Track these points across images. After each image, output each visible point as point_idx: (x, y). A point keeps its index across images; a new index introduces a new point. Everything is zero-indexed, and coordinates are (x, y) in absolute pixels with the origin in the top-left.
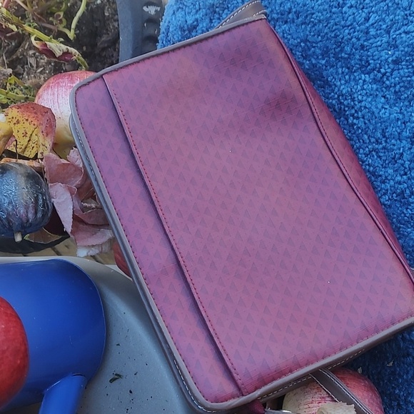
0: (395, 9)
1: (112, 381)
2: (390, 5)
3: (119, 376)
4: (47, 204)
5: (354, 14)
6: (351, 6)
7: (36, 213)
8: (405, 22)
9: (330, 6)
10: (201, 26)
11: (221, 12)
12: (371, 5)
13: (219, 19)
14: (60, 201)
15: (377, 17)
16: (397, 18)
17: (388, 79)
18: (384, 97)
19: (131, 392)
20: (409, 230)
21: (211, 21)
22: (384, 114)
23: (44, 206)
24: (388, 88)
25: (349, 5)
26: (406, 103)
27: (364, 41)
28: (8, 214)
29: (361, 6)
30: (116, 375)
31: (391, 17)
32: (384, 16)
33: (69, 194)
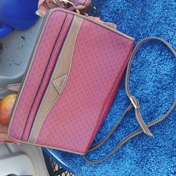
1: (22, 37)
3: (24, 39)
17: (159, 74)
18: (153, 76)
19: (22, 46)
20: (115, 106)
24: (157, 76)
27: (169, 58)
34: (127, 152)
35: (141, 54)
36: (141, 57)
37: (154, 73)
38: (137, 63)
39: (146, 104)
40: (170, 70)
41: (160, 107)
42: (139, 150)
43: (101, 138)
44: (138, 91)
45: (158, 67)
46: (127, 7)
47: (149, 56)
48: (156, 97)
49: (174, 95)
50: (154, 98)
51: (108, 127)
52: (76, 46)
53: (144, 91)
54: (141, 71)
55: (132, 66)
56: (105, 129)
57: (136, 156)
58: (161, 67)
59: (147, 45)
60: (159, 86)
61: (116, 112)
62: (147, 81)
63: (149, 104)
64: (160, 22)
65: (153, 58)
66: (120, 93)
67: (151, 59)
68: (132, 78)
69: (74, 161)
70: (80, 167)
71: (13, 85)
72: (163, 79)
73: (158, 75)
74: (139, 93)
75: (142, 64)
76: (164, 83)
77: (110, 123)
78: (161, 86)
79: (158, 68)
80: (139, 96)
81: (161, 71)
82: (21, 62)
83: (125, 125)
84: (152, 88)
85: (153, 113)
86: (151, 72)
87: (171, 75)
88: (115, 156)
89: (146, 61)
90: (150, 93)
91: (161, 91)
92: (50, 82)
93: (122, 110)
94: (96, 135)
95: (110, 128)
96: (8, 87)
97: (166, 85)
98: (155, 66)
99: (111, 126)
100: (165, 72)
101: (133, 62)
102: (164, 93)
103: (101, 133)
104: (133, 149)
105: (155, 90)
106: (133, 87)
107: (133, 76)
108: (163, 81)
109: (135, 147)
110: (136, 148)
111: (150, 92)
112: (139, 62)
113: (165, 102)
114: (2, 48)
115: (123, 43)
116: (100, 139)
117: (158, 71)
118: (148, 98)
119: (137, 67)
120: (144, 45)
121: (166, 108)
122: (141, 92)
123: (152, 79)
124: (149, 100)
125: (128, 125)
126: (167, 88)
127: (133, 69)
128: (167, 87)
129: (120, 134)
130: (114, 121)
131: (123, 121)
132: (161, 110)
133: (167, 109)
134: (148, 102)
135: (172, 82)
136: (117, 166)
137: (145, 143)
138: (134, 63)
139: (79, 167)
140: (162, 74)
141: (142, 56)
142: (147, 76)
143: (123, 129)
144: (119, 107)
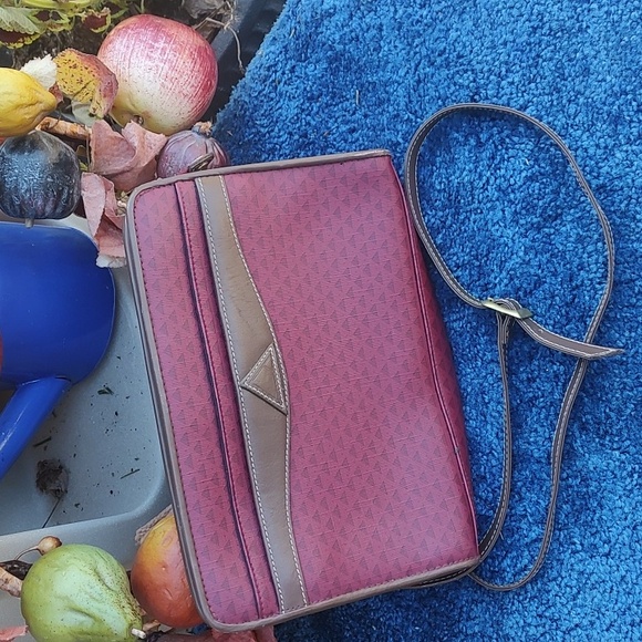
0: (558, 111)
1: (101, 392)
2: (555, 103)
3: (109, 391)
4: (72, 199)
5: (511, 94)
6: (513, 83)
7: (55, 208)
8: (563, 132)
9: (490, 69)
10: (336, 17)
11: (365, 12)
12: (535, 92)
13: (361, 18)
14: (91, 195)
15: (534, 113)
16: (556, 123)
17: (513, 191)
18: (503, 211)
19: (117, 414)
20: (469, 370)
21: (351, 16)
22: (495, 231)
23: (67, 202)
24: (511, 202)
25: (510, 80)
26: (522, 230)
27: (507, 136)
28: (23, 202)
29: (523, 89)
30: (108, 388)
31: (551, 119)
32: (543, 113)
33: (103, 191)
34: (592, 469)
35: (432, 186)
36: (439, 191)
37: (498, 200)
38: (441, 213)
39: (540, 294)
40: (532, 163)
41: (579, 270)
42: (619, 433)
43: (494, 491)
44: (495, 278)
45: (496, 179)
46: (321, 113)
47: (454, 173)
48: (548, 255)
49: (589, 212)
50: (548, 261)
51: (490, 443)
52: (249, 256)
53: (509, 265)
54: (463, 223)
55: (434, 232)
56: (487, 455)
57: (623, 457)
58: (503, 171)
59: (433, 154)
60: (535, 220)
61: (481, 385)
62: (499, 234)
63: (547, 286)
64: (422, 77)
65: (467, 168)
66: (455, 325)
67: (465, 173)
68: (455, 258)
69: (469, 632)
70: (498, 634)
71: (149, 524)
72: (530, 195)
73: (512, 196)
74: (501, 280)
75: (453, 203)
76: (541, 203)
77: (489, 427)
78: (541, 215)
79: (498, 181)
80: (506, 285)
81: (512, 181)
82: (137, 459)
83: (531, 395)
84: (523, 240)
85: (576, 300)
86: (489, 205)
87: (542, 170)
88: (569, 509)
89: (458, 191)
90: (527, 258)
91: (552, 231)
92: (239, 389)
93: (492, 361)
94: (475, 495)
95: (496, 441)
96: (136, 538)
97: (551, 201)
98: (488, 181)
99: (497, 434)
100: (524, 174)
101: (429, 221)
102: (564, 229)
103: (485, 477)
104: (602, 445)
105: (533, 241)
106: (476, 278)
107: (454, 255)
108: (536, 201)
109: (601, 432)
110: (606, 432)
111: (526, 253)
112: (444, 207)
113: (584, 248)
116: (495, 499)
117: (505, 185)
118: (532, 271)
119: (448, 223)
120: (420, 161)
121: (597, 259)
122: (504, 273)
123: (504, 217)
124: (539, 276)
125: (539, 389)
126: (559, 211)
127: (440, 236)
128: (558, 207)
129: (536, 430)
130: (494, 414)
131: (518, 389)
132: (591, 276)
133: (601, 259)
134: (539, 283)
135: (560, 184)
136: (598, 535)
137: (617, 399)
138: (433, 220)
139: (495, 636)
140: (521, 186)
141: (438, 188)
142: (486, 224)
143: (531, 411)
144: (480, 363)
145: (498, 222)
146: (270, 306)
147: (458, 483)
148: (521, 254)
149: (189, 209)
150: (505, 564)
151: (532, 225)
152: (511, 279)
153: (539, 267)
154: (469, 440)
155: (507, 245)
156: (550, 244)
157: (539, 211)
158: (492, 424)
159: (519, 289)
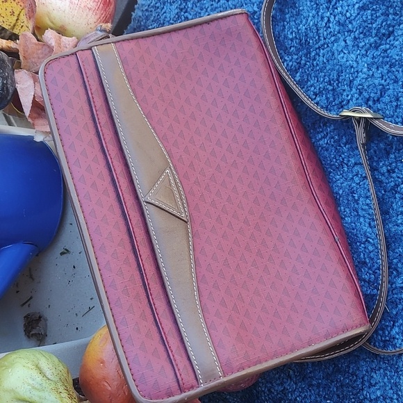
1: (62, 254)
3: (68, 251)
14: (23, 87)
17: (350, 22)
18: (345, 41)
19: (74, 267)
20: (338, 177)
26: (363, 52)
30: (66, 250)
33: (32, 82)
35: (286, 37)
36: (292, 40)
37: (339, 33)
38: (295, 57)
39: (386, 99)
43: (374, 273)
44: (348, 96)
45: (335, 16)
47: (301, 22)
48: (388, 66)
50: (389, 71)
51: (365, 233)
52: (142, 101)
53: (356, 83)
54: (315, 59)
55: (293, 72)
56: (364, 243)
58: (339, 9)
59: (282, 11)
60: (372, 40)
61: (350, 186)
62: (345, 60)
63: (390, 92)
65: (311, 15)
66: (321, 142)
67: (310, 19)
68: (313, 88)
69: (373, 397)
70: (398, 395)
72: (365, 22)
73: (350, 26)
74: (352, 96)
75: (304, 45)
76: (374, 26)
77: (362, 220)
78: (376, 35)
79: (337, 18)
80: (357, 99)
81: (348, 15)
82: (91, 299)
83: (392, 184)
84: (365, 60)
86: (333, 39)
89: (306, 35)
90: (371, 73)
91: (388, 46)
92: (144, 204)
93: (356, 164)
94: (360, 279)
95: (369, 230)
97: (382, 23)
98: (329, 21)
99: (370, 224)
100: (357, 6)
101: (288, 65)
102: (397, 43)
103: (365, 263)
105: (374, 57)
106: (331, 99)
107: (311, 86)
111: (369, 69)
112: (298, 50)
114: (40, 317)
115: (229, 32)
116: (377, 279)
117: (343, 19)
118: (377, 82)
119: (303, 62)
120: (274, 21)
122: (354, 90)
123: (347, 46)
124: (383, 85)
125: (399, 177)
126: (391, 29)
127: (298, 74)
128: (389, 26)
131: (381, 182)
134: (384, 90)
135: (388, 7)
138: (290, 64)
139: (395, 396)
140: (356, 16)
141: (291, 37)
142: (333, 55)
143: (395, 198)
144: (346, 169)
145: (342, 51)
146: (164, 139)
147: (342, 264)
148: (365, 70)
149: (89, 70)
150: (394, 332)
151: (371, 45)
152: (360, 93)
153: (382, 77)
154: (347, 234)
155: (352, 67)
156: (388, 57)
157: (374, 32)
158: (364, 217)
159: (368, 100)
